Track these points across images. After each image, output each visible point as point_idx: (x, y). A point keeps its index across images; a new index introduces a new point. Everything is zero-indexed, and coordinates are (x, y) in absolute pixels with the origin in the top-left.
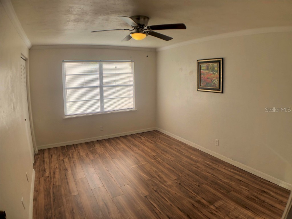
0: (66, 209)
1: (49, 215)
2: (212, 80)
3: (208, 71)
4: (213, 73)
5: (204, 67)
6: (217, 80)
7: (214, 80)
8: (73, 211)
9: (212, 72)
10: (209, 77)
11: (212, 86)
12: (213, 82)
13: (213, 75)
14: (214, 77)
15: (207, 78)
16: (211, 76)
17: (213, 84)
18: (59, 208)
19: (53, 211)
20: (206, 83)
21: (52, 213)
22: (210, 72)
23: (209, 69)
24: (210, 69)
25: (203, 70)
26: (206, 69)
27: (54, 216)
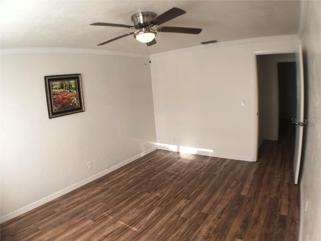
0: (260, 228)
1: (280, 230)
2: (69, 100)
3: (63, 90)
4: (71, 92)
5: (56, 85)
6: (76, 99)
7: (72, 100)
8: (255, 223)
9: (68, 91)
10: (65, 97)
11: (70, 106)
12: (71, 101)
13: (70, 94)
14: (71, 96)
15: (63, 99)
16: (68, 95)
17: (71, 104)
18: (267, 232)
19: (275, 233)
20: (62, 105)
21: (277, 230)
22: (66, 91)
23: (64, 87)
24: (66, 87)
25: (56, 89)
26: (60, 87)
27: (275, 227)
